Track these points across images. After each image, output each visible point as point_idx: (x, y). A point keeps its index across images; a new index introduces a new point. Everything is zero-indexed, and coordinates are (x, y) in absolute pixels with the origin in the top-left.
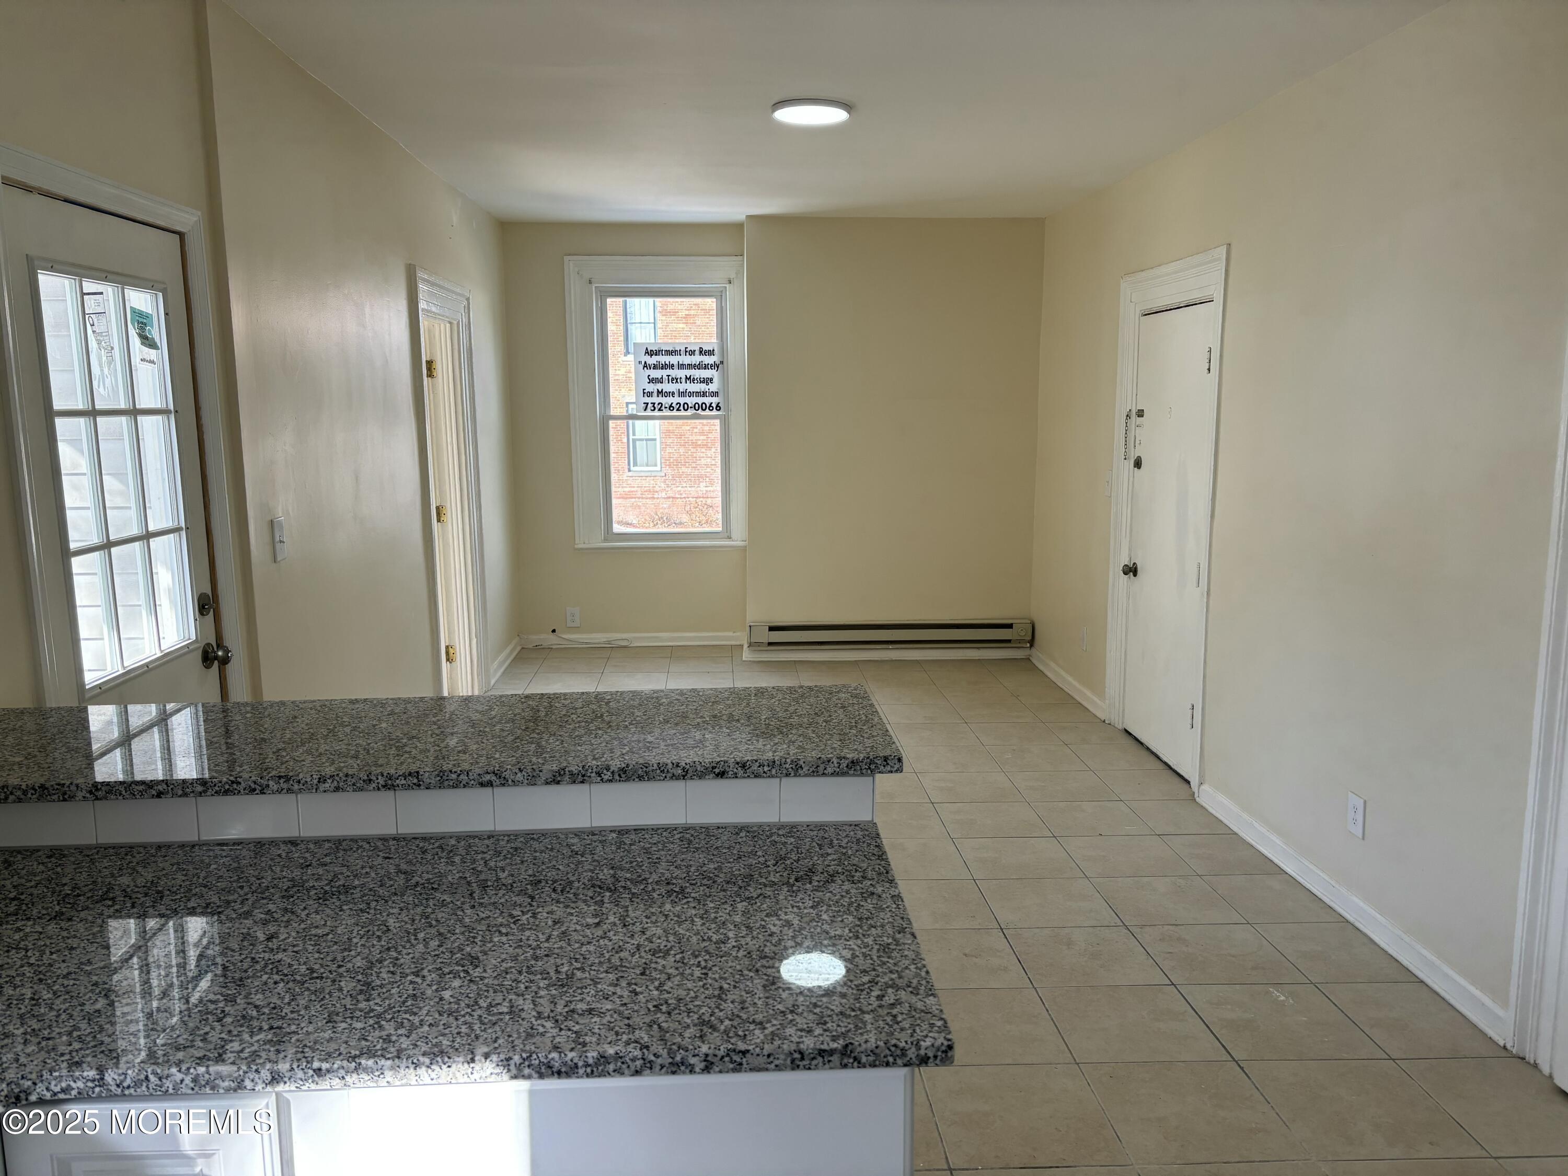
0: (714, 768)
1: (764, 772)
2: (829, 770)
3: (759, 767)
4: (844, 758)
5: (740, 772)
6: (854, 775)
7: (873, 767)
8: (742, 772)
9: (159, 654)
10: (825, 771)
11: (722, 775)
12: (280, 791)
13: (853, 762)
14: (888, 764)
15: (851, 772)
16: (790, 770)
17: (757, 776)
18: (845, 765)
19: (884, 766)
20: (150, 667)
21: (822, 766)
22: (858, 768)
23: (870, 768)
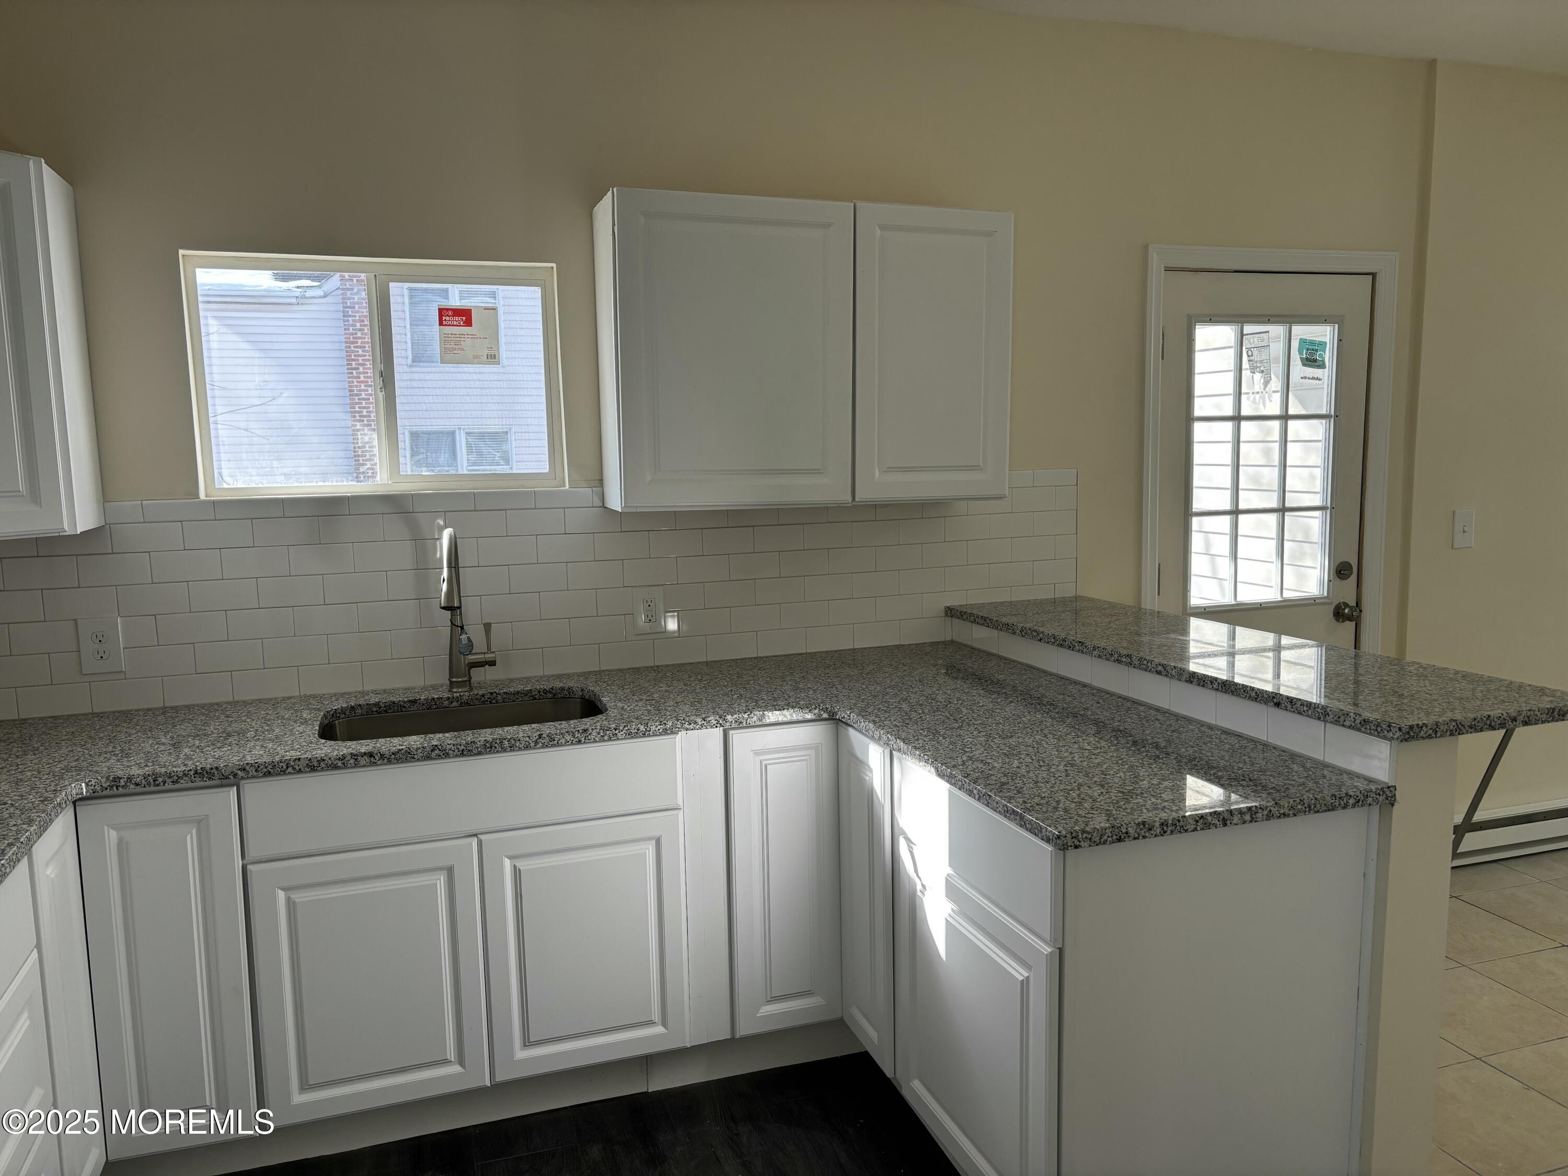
0: (1274, 698)
1: (1304, 711)
2: (1347, 723)
3: (1301, 705)
4: (1359, 715)
5: (1289, 707)
6: (1365, 733)
7: (1379, 729)
8: (1290, 706)
9: (1280, 599)
10: (1345, 723)
11: (1278, 705)
12: (1079, 651)
13: (1364, 721)
14: (1390, 730)
15: (1363, 729)
16: (1321, 714)
17: (1300, 713)
18: (1359, 722)
19: (1388, 731)
20: (1263, 606)
21: (1342, 718)
22: (1368, 727)
23: (1377, 730)
